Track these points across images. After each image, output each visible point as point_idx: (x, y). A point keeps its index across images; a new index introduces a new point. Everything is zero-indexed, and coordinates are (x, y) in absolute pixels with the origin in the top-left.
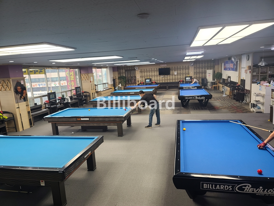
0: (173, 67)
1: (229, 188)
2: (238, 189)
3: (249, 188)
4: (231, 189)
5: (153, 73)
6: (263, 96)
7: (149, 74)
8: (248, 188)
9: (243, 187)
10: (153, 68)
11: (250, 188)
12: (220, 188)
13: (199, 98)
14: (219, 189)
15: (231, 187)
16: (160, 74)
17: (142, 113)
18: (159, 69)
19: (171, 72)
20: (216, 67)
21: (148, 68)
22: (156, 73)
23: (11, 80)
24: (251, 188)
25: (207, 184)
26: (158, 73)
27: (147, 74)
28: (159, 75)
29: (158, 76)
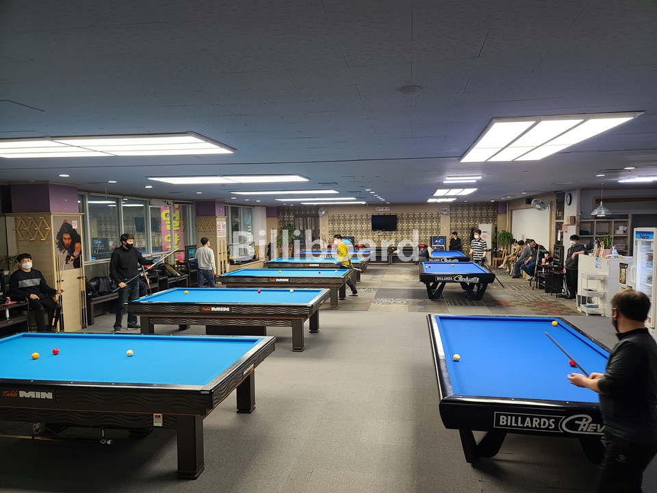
0: (405, 214)
1: (550, 425)
2: (567, 425)
3: (587, 423)
4: (553, 426)
5: (359, 226)
6: (604, 281)
7: (350, 228)
8: (585, 423)
9: (576, 422)
10: (359, 213)
11: (589, 424)
12: (532, 425)
13: (467, 280)
14: (530, 426)
15: (553, 422)
16: (375, 228)
17: (340, 307)
18: (373, 217)
19: (399, 225)
20: (500, 218)
21: (347, 214)
22: (364, 225)
23: (52, 217)
24: (591, 423)
25: (507, 416)
26: (370, 225)
27: (345, 227)
28: (373, 229)
29: (370, 232)
